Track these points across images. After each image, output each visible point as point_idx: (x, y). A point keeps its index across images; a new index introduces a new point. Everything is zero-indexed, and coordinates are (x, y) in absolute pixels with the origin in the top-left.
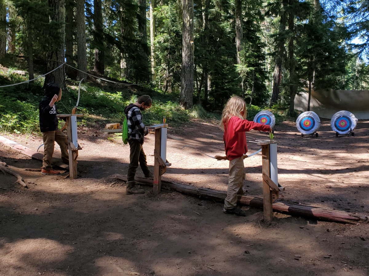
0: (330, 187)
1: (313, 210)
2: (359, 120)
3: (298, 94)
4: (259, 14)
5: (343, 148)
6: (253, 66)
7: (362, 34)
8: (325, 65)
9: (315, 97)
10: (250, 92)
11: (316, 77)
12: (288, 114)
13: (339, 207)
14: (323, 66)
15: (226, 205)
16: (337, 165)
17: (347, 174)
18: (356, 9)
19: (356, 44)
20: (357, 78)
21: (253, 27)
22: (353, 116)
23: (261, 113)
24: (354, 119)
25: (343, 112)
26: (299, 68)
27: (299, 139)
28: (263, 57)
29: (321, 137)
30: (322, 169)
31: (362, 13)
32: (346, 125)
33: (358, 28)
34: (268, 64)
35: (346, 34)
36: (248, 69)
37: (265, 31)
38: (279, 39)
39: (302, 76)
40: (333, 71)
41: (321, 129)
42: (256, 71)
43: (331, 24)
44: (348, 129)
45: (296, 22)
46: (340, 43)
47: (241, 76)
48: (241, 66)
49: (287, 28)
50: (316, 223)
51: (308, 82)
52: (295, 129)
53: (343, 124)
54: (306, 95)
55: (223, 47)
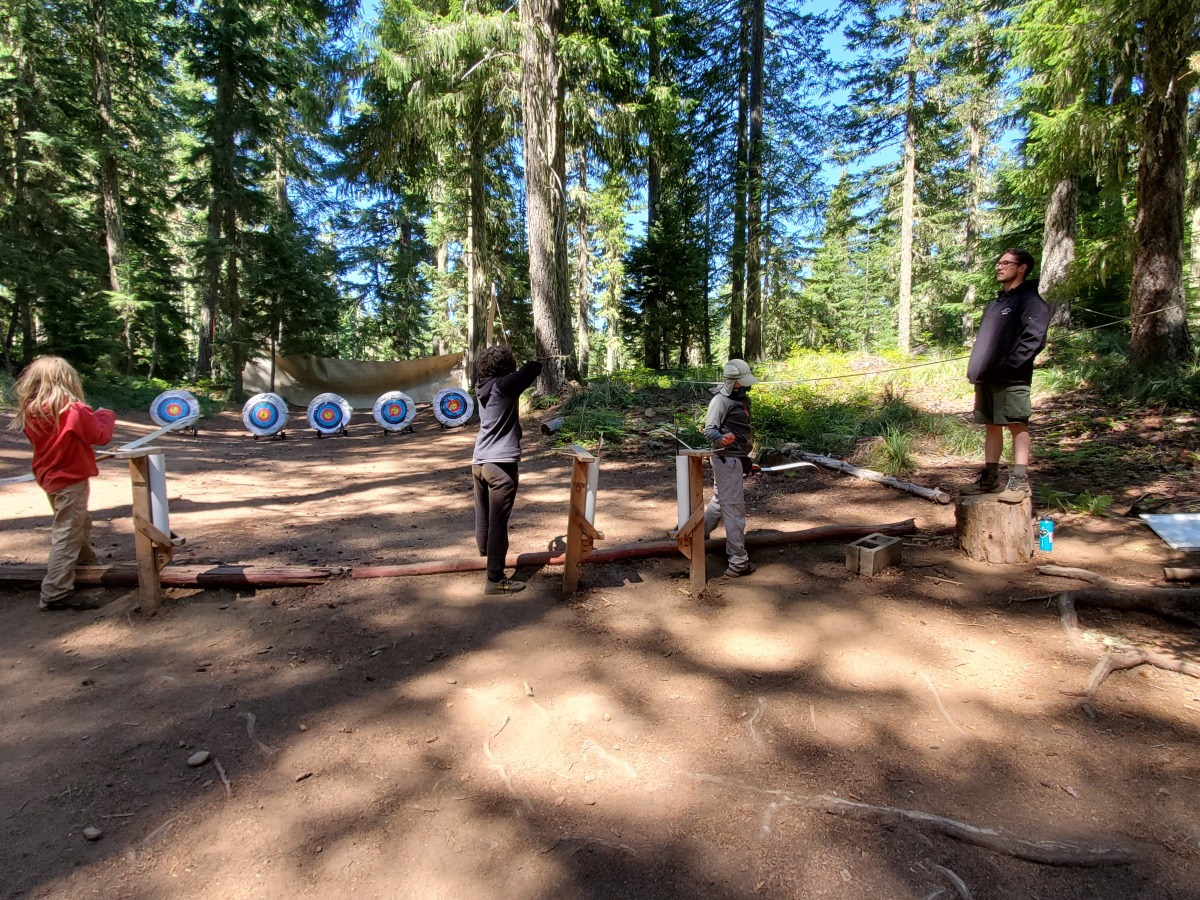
0: (292, 527)
1: (246, 571)
2: (355, 410)
3: (250, 361)
4: (162, 194)
5: (325, 458)
6: (152, 298)
7: (363, 267)
8: (300, 313)
9: (283, 369)
10: (148, 352)
11: (285, 332)
12: (231, 399)
13: (299, 561)
14: (297, 314)
15: (46, 593)
16: (311, 486)
17: (326, 501)
18: (351, 223)
19: (355, 282)
20: (358, 340)
21: (149, 220)
22: (345, 403)
23: (167, 395)
24: (347, 409)
25: (327, 397)
26: (250, 313)
27: (248, 444)
28: (177, 284)
29: (291, 438)
30: (283, 495)
31: (362, 233)
32: (333, 417)
33: (357, 256)
34: (188, 299)
35: (337, 263)
36: (139, 304)
37: (179, 233)
38: (208, 253)
39: (259, 329)
40: (315, 324)
41: (288, 425)
42: (160, 309)
43: (309, 241)
44: (336, 425)
45: (242, 226)
46: (327, 278)
47: (124, 316)
48: (122, 296)
49: (223, 235)
50: (254, 594)
51: (269, 341)
52: (240, 426)
53: (328, 416)
54: (267, 364)
55: (68, 250)
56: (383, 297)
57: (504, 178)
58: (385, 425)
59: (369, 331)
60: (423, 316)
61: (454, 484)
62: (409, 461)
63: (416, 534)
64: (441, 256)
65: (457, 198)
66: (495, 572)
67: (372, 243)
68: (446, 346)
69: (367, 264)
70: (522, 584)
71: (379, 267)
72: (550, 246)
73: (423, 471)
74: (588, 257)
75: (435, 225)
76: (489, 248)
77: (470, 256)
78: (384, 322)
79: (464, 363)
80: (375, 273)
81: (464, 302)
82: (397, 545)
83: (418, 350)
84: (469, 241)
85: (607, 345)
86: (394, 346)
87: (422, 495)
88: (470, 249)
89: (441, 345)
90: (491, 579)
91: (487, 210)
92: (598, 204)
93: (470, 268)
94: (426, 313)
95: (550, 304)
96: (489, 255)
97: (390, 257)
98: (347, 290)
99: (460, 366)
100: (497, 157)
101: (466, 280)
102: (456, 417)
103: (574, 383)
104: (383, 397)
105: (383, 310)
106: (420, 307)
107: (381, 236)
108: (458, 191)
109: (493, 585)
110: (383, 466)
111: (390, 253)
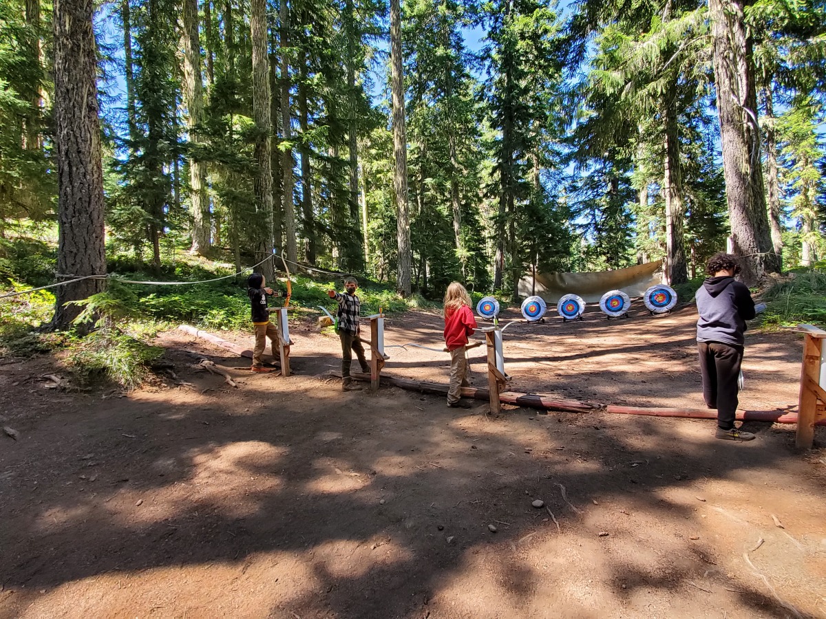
0: (560, 375)
1: (542, 399)
2: (587, 304)
3: (521, 279)
4: (477, 195)
6: (473, 250)
7: (585, 213)
8: (549, 247)
9: (539, 281)
10: (472, 278)
11: (540, 260)
12: (512, 301)
13: (570, 396)
14: (547, 248)
15: (450, 399)
16: (566, 351)
17: (577, 360)
18: (578, 187)
19: (580, 224)
20: (583, 259)
21: (471, 210)
22: (581, 299)
23: (484, 300)
24: (582, 303)
25: (569, 296)
26: (521, 251)
27: (525, 326)
28: (483, 241)
29: (548, 322)
30: (551, 356)
31: (585, 192)
32: (573, 309)
33: (581, 207)
34: (489, 248)
35: (569, 213)
36: (468, 254)
37: (484, 214)
38: (499, 221)
39: (525, 260)
40: (557, 253)
41: (547, 314)
42: (477, 255)
43: (553, 204)
44: (575, 313)
45: (516, 203)
46: (563, 224)
47: (462, 261)
48: (461, 251)
49: (507, 210)
50: (547, 414)
51: (531, 266)
52: (520, 315)
53: (570, 308)
54: (530, 279)
55: (440, 232)
56: (599, 230)
57: (693, 128)
58: (608, 313)
59: (590, 253)
60: (627, 238)
61: (669, 353)
62: (629, 336)
63: (648, 386)
64: (642, 196)
65: (656, 152)
66: (726, 422)
67: (591, 197)
68: (648, 257)
69: (588, 211)
70: (751, 435)
71: (596, 211)
72: (745, 168)
73: (642, 343)
74: (778, 169)
75: (637, 176)
76: (682, 182)
77: (667, 190)
78: (600, 246)
79: (664, 267)
80: (594, 215)
81: (662, 224)
82: (634, 393)
83: (625, 262)
84: (666, 181)
85: (801, 240)
86: (608, 260)
87: (644, 360)
88: (667, 185)
89: (644, 257)
90: (720, 427)
91: (681, 154)
92: (786, 124)
93: (668, 198)
94: (630, 236)
95: (747, 213)
96: (683, 187)
97: (604, 203)
98: (574, 229)
99: (660, 270)
100: (688, 115)
101: (664, 208)
102: (663, 306)
103: (774, 275)
104: (606, 294)
105: (600, 239)
106: (626, 232)
107: (597, 191)
108: (656, 147)
109: (723, 432)
110: (610, 340)
111: (604, 202)
